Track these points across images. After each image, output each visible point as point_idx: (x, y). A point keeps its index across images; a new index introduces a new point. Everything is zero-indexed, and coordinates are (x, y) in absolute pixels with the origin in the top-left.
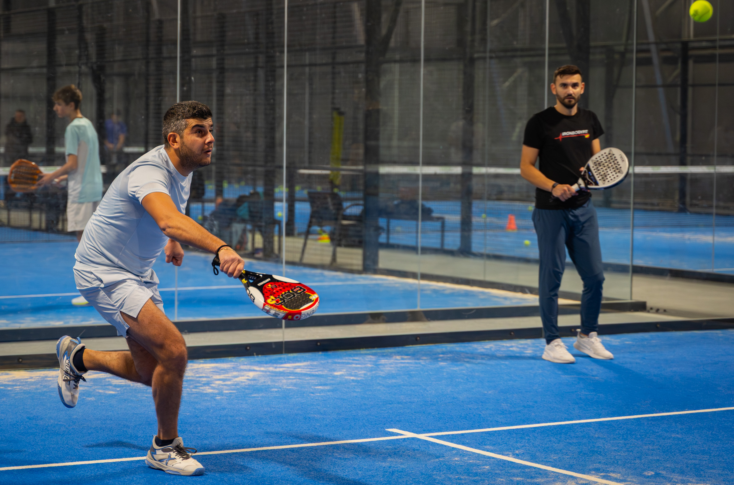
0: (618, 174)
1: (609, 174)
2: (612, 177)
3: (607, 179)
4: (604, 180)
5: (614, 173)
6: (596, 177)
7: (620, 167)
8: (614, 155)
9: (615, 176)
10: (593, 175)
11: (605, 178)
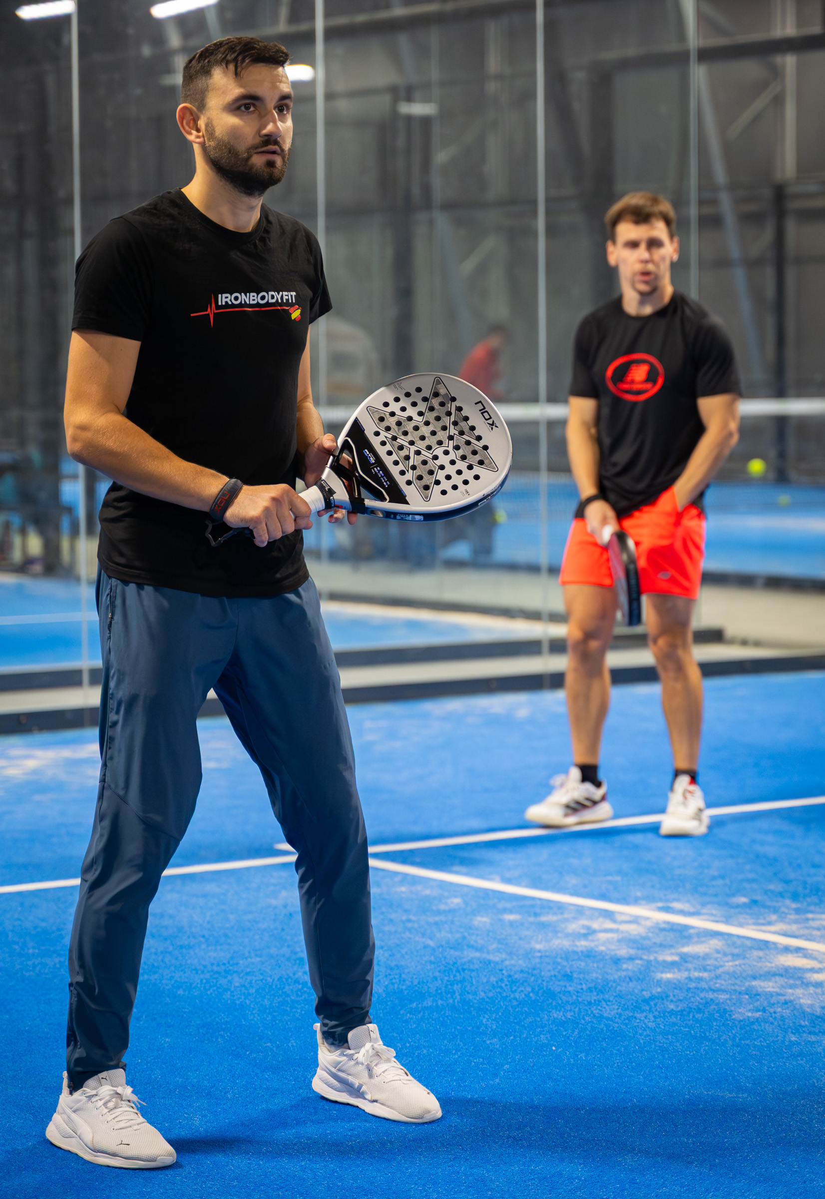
0: (477, 470)
1: (442, 467)
2: (457, 480)
3: (438, 482)
4: (426, 488)
5: (461, 465)
6: (395, 471)
7: (486, 448)
8: (453, 399)
9: (468, 475)
10: (379, 462)
11: (428, 480)
